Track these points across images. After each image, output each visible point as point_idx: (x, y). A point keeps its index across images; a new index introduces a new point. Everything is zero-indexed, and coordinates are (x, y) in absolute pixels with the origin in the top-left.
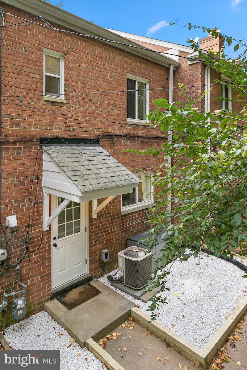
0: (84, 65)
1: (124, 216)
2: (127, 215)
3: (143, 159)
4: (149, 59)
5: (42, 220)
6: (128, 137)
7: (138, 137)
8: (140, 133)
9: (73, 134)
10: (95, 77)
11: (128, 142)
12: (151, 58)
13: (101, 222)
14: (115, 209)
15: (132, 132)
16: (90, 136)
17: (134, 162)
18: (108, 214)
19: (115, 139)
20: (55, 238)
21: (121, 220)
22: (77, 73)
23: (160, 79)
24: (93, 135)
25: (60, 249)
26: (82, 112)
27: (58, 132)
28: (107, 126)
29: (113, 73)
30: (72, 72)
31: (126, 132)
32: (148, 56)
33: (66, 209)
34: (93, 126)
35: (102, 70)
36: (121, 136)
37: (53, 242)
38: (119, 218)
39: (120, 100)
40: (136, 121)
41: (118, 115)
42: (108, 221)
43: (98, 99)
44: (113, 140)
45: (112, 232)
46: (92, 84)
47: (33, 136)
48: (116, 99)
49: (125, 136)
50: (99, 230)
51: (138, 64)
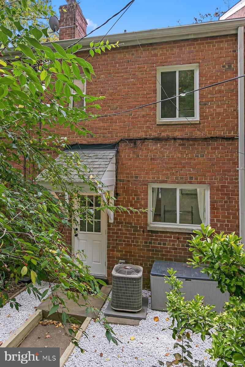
0: (103, 76)
1: (151, 232)
2: (157, 232)
3: (184, 167)
6: (157, 140)
7: (175, 139)
8: (178, 134)
10: (114, 84)
11: (159, 146)
13: (120, 230)
14: (138, 220)
15: (164, 134)
16: (107, 142)
17: (167, 170)
18: (129, 223)
19: (138, 142)
20: (76, 229)
21: (147, 235)
22: (96, 86)
23: (221, 55)
24: (111, 140)
25: (81, 241)
26: (100, 120)
27: (78, 139)
28: (128, 130)
29: (137, 73)
30: (92, 86)
31: (154, 134)
33: (87, 207)
34: (112, 132)
35: (122, 74)
36: (145, 139)
38: (143, 231)
39: (146, 99)
40: (178, 119)
41: (143, 116)
42: (128, 230)
43: (117, 104)
44: (135, 144)
45: (134, 245)
46: (111, 91)
48: (140, 99)
49: (152, 139)
50: (117, 237)
51: (176, 50)
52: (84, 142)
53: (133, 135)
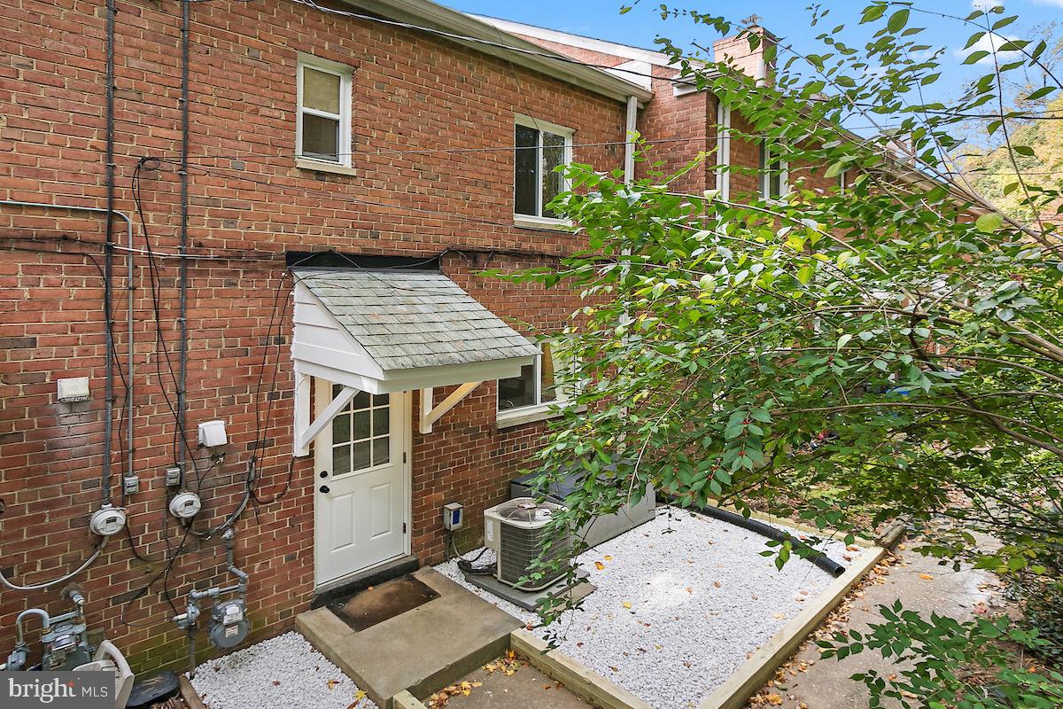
0: (403, 91)
1: (504, 430)
2: (513, 428)
3: (554, 306)
4: (574, 82)
5: (292, 432)
6: (515, 255)
7: (542, 256)
8: (547, 248)
9: (373, 246)
10: (430, 121)
11: (517, 267)
12: (578, 79)
13: (444, 443)
14: (479, 415)
15: (526, 246)
16: (415, 252)
17: (530, 311)
18: (461, 425)
19: (482, 260)
20: (324, 475)
21: (496, 439)
22: (385, 110)
23: (604, 129)
24: (424, 249)
25: (336, 499)
26: (396, 198)
27: (334, 240)
28: (462, 230)
29: (479, 112)
30: (373, 107)
31: (511, 245)
32: (569, 76)
33: (352, 412)
34: (426, 230)
35: (450, 104)
36: (497, 252)
37: (319, 482)
38: (489, 434)
39: (496, 172)
40: (538, 220)
41: (491, 206)
42: (461, 440)
43: (438, 169)
44: (475, 261)
45: (472, 466)
46: (424, 135)
47: (270, 246)
48: (485, 170)
49: (507, 254)
50: (437, 460)
51: (546, 94)
52: (353, 249)
53: (473, 241)
